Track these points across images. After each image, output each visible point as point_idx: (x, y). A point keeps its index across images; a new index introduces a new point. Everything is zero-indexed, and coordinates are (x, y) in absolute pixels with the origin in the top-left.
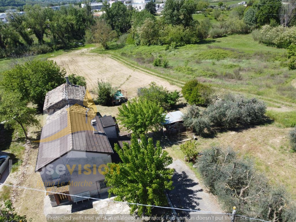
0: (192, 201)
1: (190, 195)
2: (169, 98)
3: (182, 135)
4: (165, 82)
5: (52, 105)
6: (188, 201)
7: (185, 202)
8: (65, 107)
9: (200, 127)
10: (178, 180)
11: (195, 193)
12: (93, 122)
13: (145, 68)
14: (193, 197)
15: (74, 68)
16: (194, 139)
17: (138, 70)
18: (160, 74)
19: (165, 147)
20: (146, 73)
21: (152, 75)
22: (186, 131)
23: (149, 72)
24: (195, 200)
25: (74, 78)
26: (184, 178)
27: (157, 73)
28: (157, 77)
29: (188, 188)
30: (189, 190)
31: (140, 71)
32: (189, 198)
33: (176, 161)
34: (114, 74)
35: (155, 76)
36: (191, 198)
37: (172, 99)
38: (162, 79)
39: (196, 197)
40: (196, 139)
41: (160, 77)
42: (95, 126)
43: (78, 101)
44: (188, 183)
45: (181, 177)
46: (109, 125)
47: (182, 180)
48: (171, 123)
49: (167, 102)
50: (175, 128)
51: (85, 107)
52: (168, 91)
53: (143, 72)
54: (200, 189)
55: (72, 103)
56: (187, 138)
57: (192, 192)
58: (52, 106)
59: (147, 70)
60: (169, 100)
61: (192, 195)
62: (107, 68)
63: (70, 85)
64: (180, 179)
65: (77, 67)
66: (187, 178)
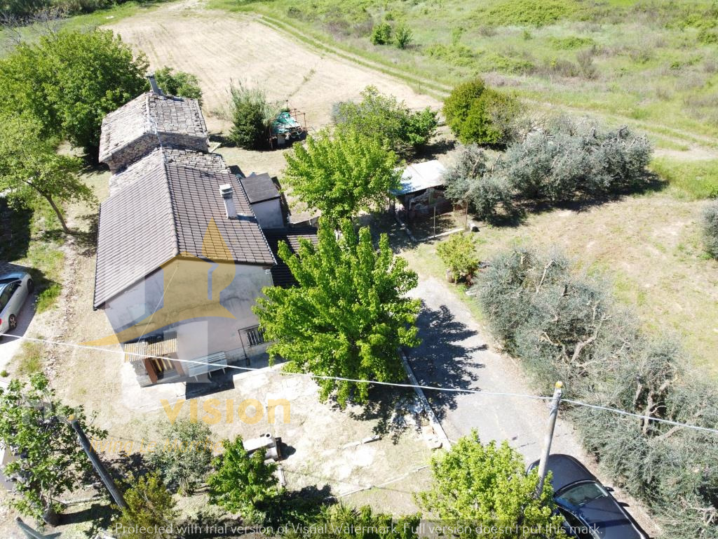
0: (462, 371)
1: (457, 359)
2: (410, 128)
3: (440, 221)
4: (401, 86)
5: (120, 148)
6: (452, 372)
7: (445, 373)
8: (153, 153)
9: (487, 200)
10: (431, 324)
11: (469, 354)
12: (224, 191)
13: (351, 50)
14: (465, 362)
15: (168, 52)
16: (471, 229)
17: (332, 54)
18: (390, 65)
19: (401, 250)
20: (353, 63)
21: (368, 69)
22: (452, 211)
23: (362, 60)
24: (469, 369)
25: (169, 77)
26: (444, 320)
27: (382, 63)
28: (381, 74)
29: (453, 343)
30: (455, 346)
31: (337, 57)
32: (455, 366)
33: (427, 281)
34: (273, 66)
35: (377, 72)
36: (460, 366)
37: (418, 131)
38: (393, 78)
39: (472, 362)
40: (476, 230)
41: (388, 72)
42: (229, 201)
43: (183, 138)
44: (453, 332)
45: (438, 318)
46: (263, 198)
47: (439, 326)
48: (415, 191)
49: (407, 139)
50: (426, 203)
51: (201, 153)
52: (408, 111)
53: (344, 60)
54: (481, 345)
55: (169, 144)
56: (455, 227)
57: (461, 351)
58: (119, 151)
59: (356, 54)
60: (411, 132)
61: (461, 359)
62: (252, 51)
63: (161, 97)
64: (434, 322)
65: (175, 49)
66: (450, 320)
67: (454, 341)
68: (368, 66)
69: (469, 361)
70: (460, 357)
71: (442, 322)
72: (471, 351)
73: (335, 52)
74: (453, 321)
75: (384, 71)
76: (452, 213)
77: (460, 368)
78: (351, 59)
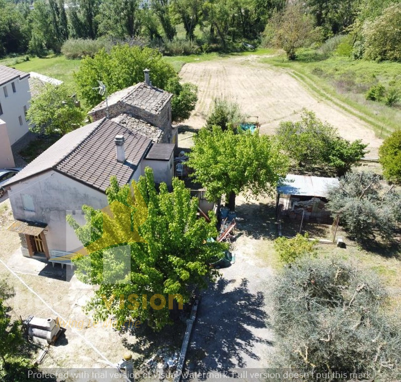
0: (235, 353)
1: (239, 341)
3: (315, 229)
4: (368, 130)
6: (226, 349)
7: (219, 347)
8: (119, 116)
10: (239, 302)
11: (253, 342)
13: (346, 101)
14: (243, 347)
16: (338, 243)
17: (329, 102)
18: (371, 115)
20: (341, 109)
21: (351, 115)
22: (331, 224)
23: (352, 110)
24: (243, 354)
26: (253, 304)
27: (365, 113)
28: (358, 120)
29: (245, 326)
30: (245, 330)
31: (331, 103)
32: (232, 345)
33: (264, 268)
34: (278, 101)
35: (356, 118)
36: (237, 347)
38: (366, 124)
39: (250, 350)
41: (364, 119)
42: (119, 147)
43: (141, 112)
44: (254, 317)
45: (249, 300)
46: (157, 157)
47: (245, 307)
49: (329, 160)
52: (339, 138)
53: (335, 106)
54: (270, 339)
55: (131, 113)
56: (324, 237)
57: (248, 336)
59: (348, 103)
60: (334, 155)
61: (243, 342)
63: (149, 87)
64: (243, 302)
67: (248, 325)
68: (351, 113)
69: (248, 348)
70: (243, 340)
71: (250, 305)
72: (257, 341)
73: (331, 100)
74: (260, 308)
75: (361, 118)
76: (331, 226)
77: (235, 349)
78: (340, 106)
